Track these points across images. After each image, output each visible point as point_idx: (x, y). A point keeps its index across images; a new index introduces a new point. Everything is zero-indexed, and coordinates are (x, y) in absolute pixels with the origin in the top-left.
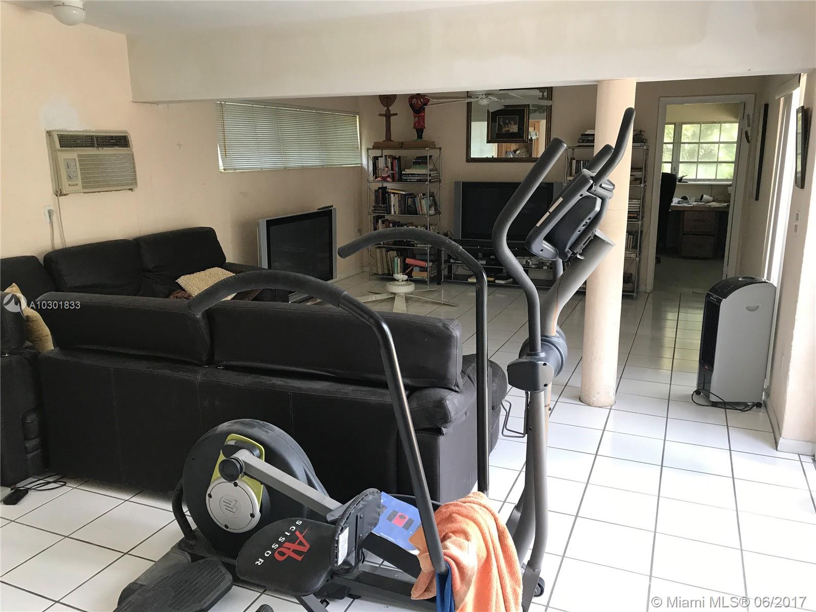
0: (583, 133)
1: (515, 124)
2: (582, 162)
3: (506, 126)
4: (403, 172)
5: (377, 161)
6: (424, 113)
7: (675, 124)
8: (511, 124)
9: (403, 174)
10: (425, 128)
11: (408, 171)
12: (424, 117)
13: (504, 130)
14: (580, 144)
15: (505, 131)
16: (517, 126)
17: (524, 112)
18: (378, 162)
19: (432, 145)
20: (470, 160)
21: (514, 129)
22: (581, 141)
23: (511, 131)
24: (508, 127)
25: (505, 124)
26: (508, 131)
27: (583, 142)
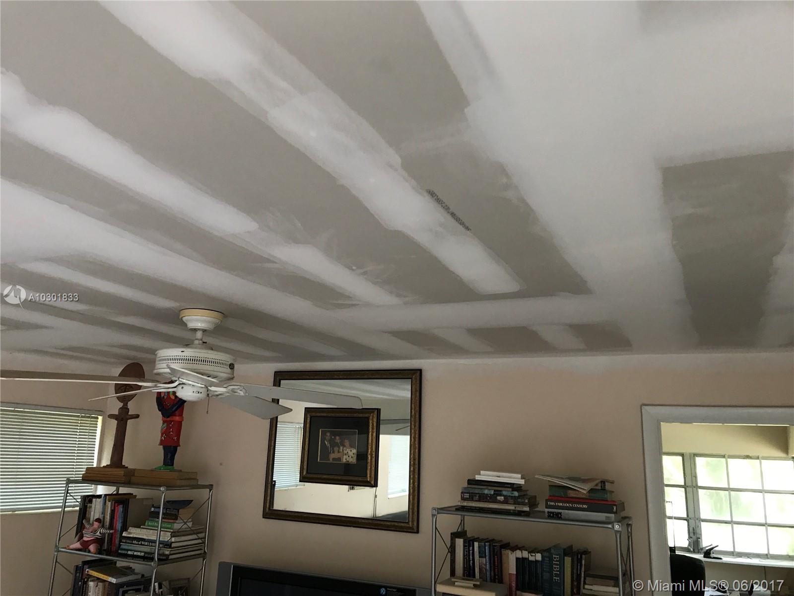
0: (471, 478)
1: (352, 446)
2: (476, 544)
3: (336, 449)
4: (124, 534)
5: (89, 505)
6: (181, 415)
7: (682, 455)
8: (344, 446)
9: (125, 537)
10: (180, 446)
11: (134, 532)
12: (180, 424)
13: (332, 456)
14: (465, 504)
15: (334, 459)
16: (354, 451)
17: (368, 422)
18: (91, 507)
19: (192, 480)
20: (271, 513)
21: (349, 455)
22: (467, 496)
23: (344, 461)
24: (339, 452)
25: (334, 444)
26: (339, 459)
27: (471, 499)
